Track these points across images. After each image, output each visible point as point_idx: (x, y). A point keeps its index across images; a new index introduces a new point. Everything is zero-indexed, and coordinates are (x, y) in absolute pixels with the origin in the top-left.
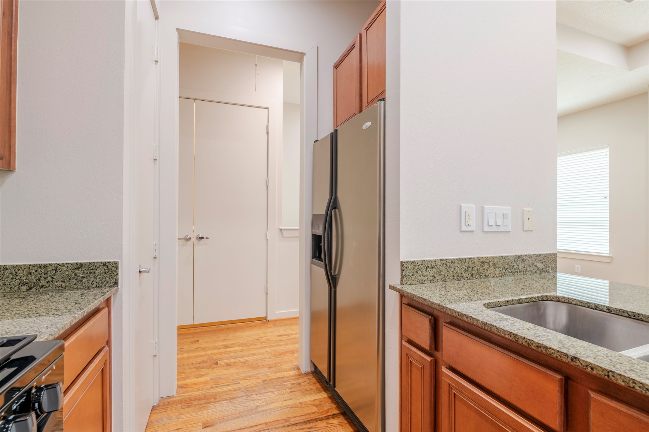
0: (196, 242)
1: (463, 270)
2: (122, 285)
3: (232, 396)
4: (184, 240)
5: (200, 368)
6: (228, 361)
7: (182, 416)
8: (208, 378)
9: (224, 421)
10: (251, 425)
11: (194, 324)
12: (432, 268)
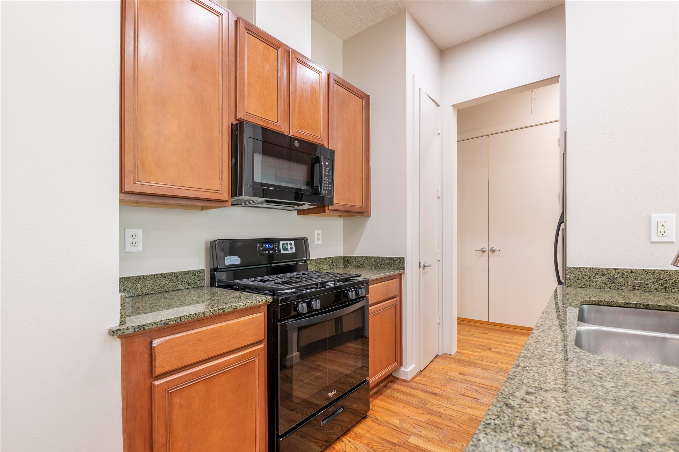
0: (490, 253)
3: (488, 368)
4: (481, 252)
5: (477, 348)
6: (500, 350)
8: (478, 354)
9: (473, 376)
10: (488, 384)
11: (489, 321)
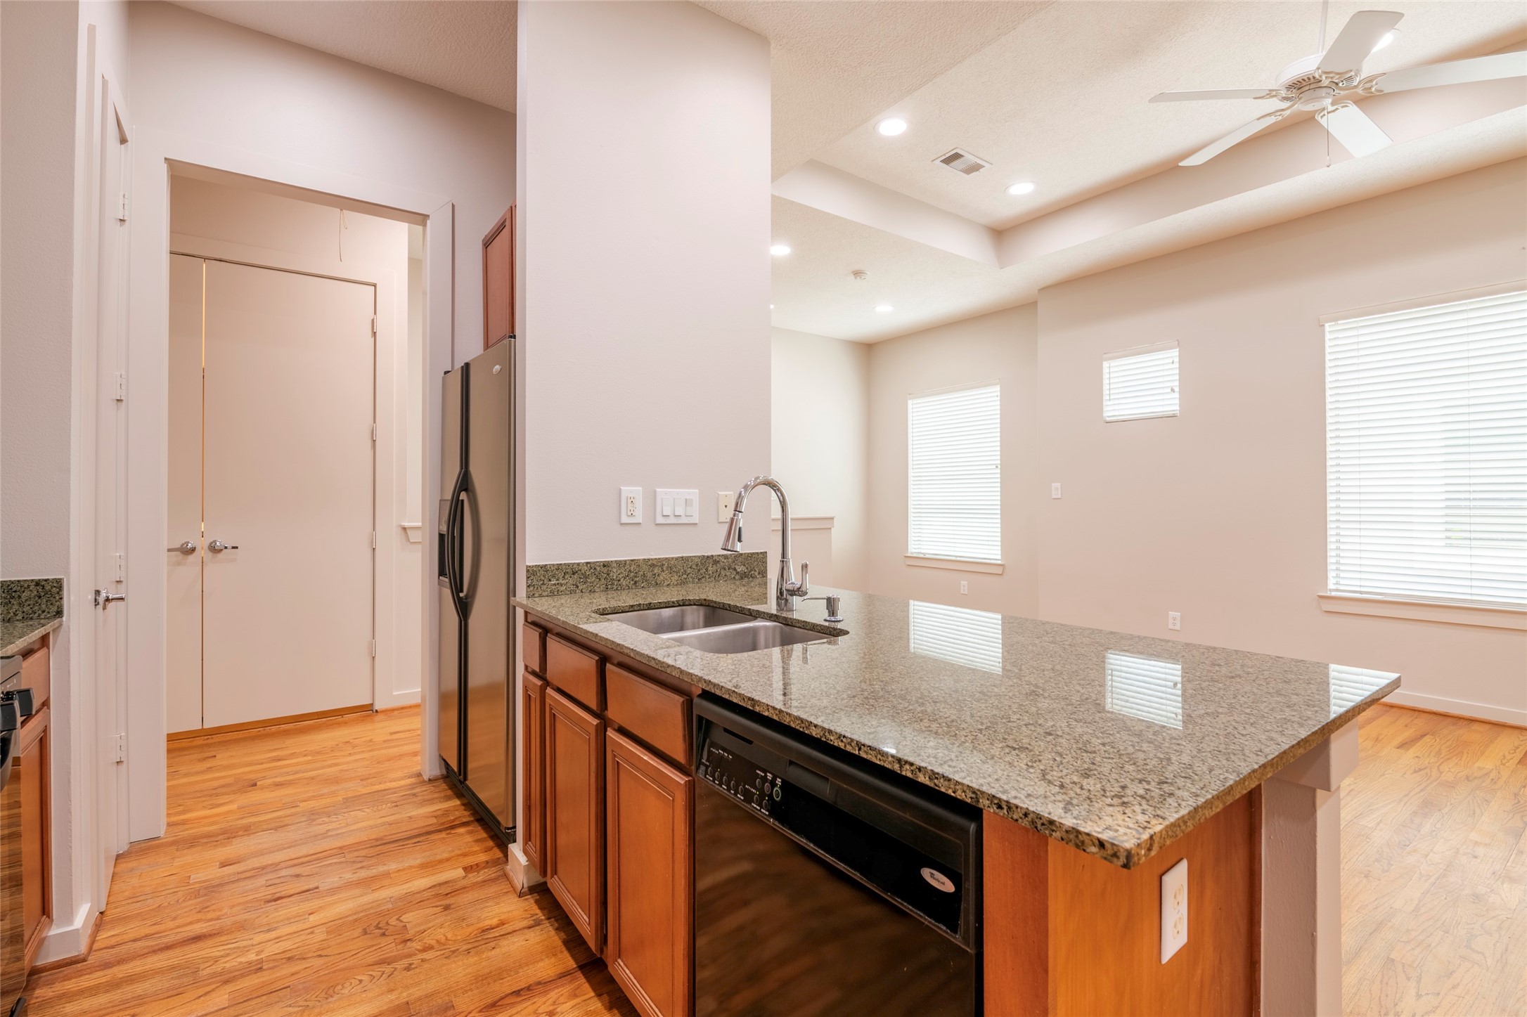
0: (208, 555)
1: (621, 576)
2: (69, 615)
3: (282, 824)
4: (178, 553)
5: (217, 795)
7: (177, 860)
8: (234, 807)
9: (262, 855)
11: (204, 727)
12: (574, 574)
